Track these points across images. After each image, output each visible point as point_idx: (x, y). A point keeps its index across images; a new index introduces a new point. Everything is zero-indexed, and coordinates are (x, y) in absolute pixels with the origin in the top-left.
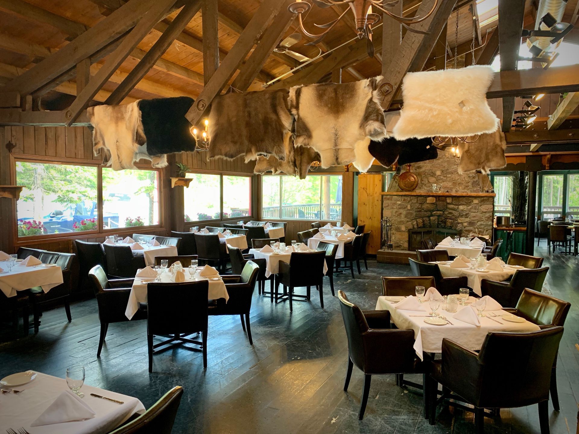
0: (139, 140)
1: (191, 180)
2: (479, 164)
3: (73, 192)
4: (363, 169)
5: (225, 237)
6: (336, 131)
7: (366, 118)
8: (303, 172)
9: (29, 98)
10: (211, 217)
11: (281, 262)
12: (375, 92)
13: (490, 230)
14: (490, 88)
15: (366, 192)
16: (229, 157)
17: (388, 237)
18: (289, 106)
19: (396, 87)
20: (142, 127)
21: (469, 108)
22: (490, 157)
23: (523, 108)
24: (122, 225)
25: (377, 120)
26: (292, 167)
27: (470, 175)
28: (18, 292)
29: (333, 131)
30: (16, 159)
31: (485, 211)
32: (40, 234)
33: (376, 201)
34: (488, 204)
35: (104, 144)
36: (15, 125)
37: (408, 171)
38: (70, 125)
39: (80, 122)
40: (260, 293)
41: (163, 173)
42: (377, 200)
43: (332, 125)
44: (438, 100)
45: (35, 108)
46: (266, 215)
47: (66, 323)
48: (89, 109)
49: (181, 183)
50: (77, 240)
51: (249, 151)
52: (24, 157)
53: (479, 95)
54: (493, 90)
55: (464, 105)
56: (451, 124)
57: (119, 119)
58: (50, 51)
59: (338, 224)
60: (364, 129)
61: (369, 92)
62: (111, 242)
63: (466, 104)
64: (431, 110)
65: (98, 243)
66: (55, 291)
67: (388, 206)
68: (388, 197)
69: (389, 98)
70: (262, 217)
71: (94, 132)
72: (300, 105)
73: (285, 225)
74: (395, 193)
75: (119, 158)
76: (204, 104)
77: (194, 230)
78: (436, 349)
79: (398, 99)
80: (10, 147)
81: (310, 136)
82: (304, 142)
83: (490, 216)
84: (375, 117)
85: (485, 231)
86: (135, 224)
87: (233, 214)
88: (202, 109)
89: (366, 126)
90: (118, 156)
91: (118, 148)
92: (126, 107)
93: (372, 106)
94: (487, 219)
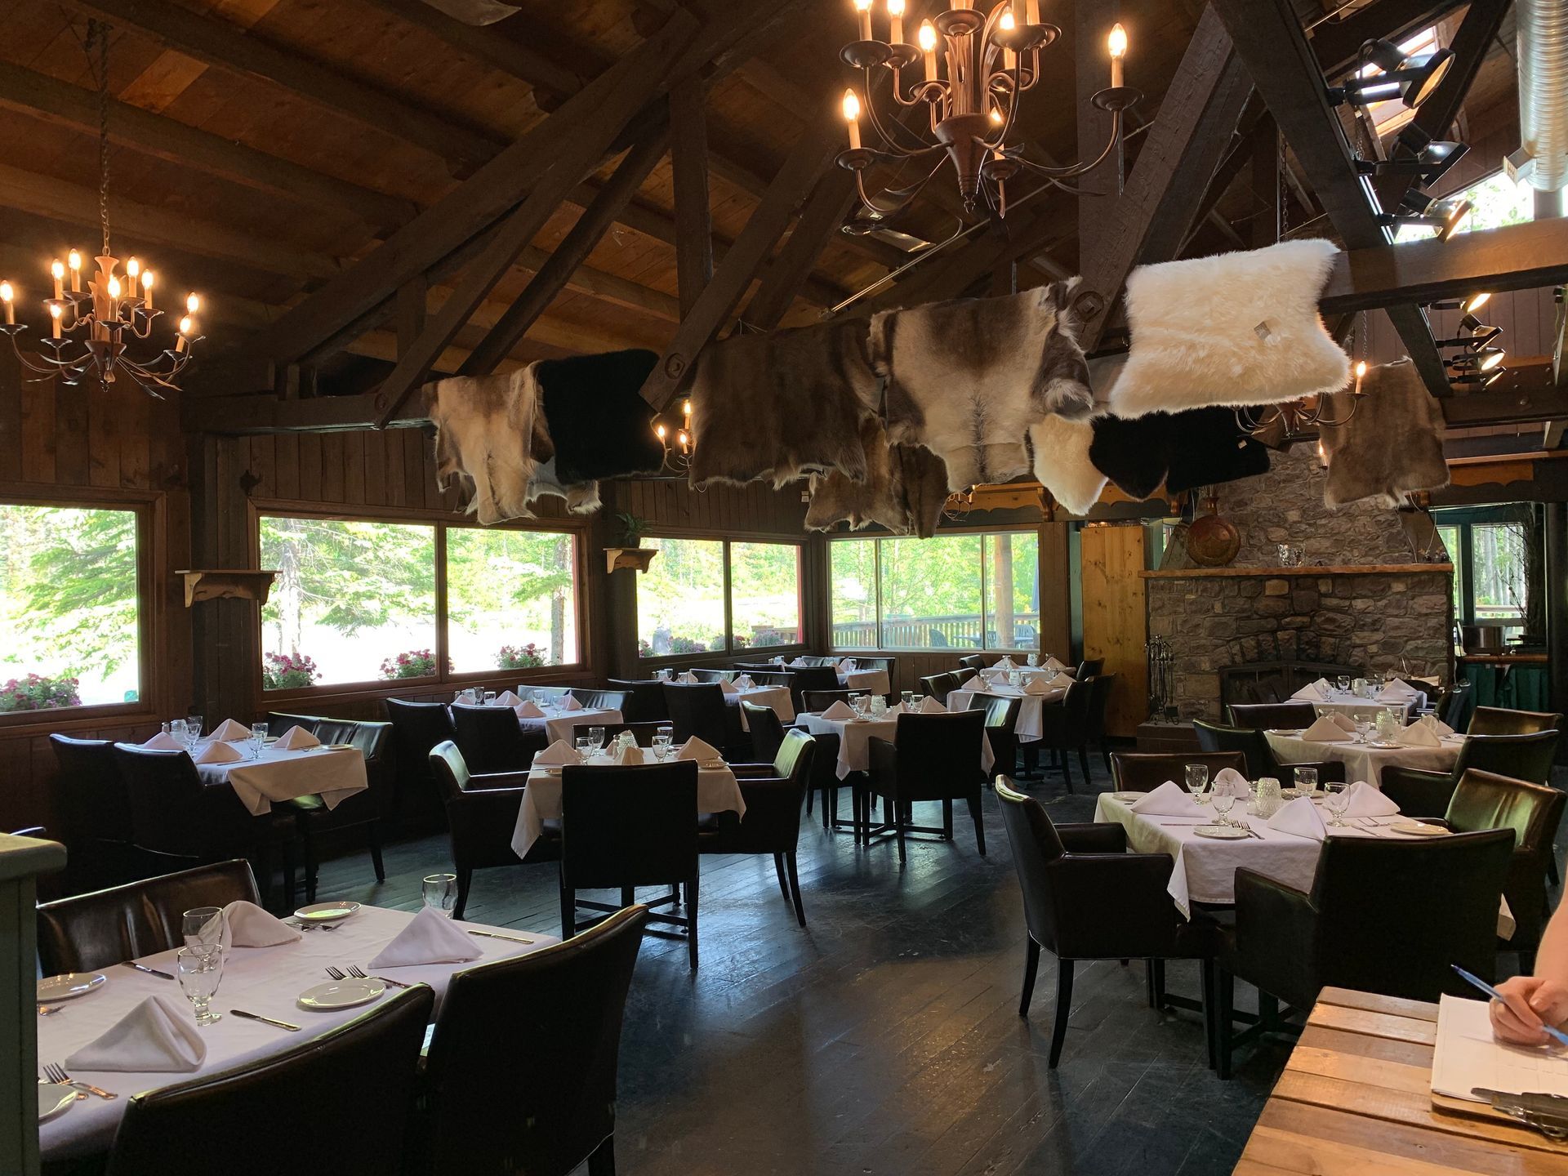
0: (537, 451)
1: (652, 553)
2: (1377, 481)
3: (371, 597)
4: (1079, 506)
5: (737, 691)
6: (978, 405)
7: (1046, 374)
8: (926, 520)
9: (294, 371)
10: (703, 646)
11: (873, 741)
12: (1063, 314)
13: (1442, 661)
14: (1325, 289)
15: (1104, 572)
16: (739, 480)
17: (1164, 689)
18: (871, 357)
19: (1110, 299)
20: (544, 421)
21: (1279, 338)
22: (1406, 462)
23: (1459, 333)
24: (490, 663)
25: (1069, 376)
26: (898, 508)
27: (1379, 518)
28: (273, 804)
29: (972, 407)
30: (259, 512)
31: (1425, 611)
32: (309, 684)
33: (1130, 594)
34: (1432, 594)
35: (460, 464)
36: (259, 434)
37: (1210, 512)
38: (383, 424)
39: (406, 417)
40: (826, 825)
41: (588, 540)
42: (1135, 594)
43: (968, 394)
44: (1208, 322)
45: (304, 391)
46: (841, 642)
47: (372, 884)
48: (427, 387)
49: (629, 562)
50: (389, 699)
51: (782, 464)
52: (276, 506)
53: (1301, 307)
54: (1334, 293)
55: (1268, 332)
57: (491, 405)
58: (338, 264)
59: (1032, 659)
60: (1042, 400)
61: (1050, 314)
62: (467, 700)
63: (1272, 330)
64: (1192, 346)
65: (439, 704)
66: (352, 804)
67: (1160, 608)
68: (1162, 582)
69: (1096, 325)
70: (833, 647)
71: (437, 438)
72: (895, 353)
73: (891, 664)
74: (1179, 573)
75: (493, 493)
76: (682, 365)
77: (663, 676)
79: (1118, 325)
80: (248, 482)
81: (919, 421)
82: (906, 435)
83: (1442, 626)
84: (1065, 370)
85: (1429, 664)
86: (521, 663)
87: (757, 641)
88: (676, 374)
89: (1046, 391)
90: (492, 488)
91: (491, 472)
92: (508, 380)
93: (1059, 346)
94: (1431, 632)
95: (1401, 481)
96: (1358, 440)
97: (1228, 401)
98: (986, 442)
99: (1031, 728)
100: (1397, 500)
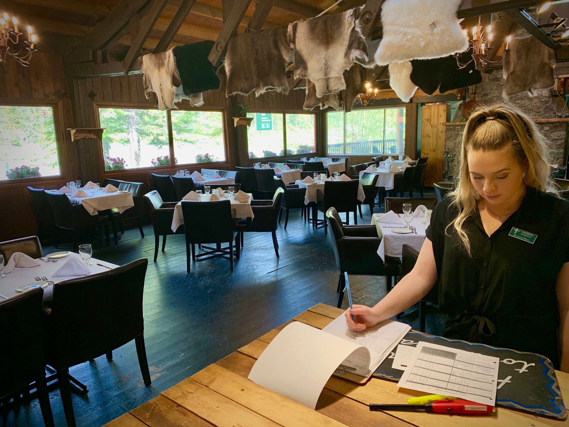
0: (175, 83)
1: (252, 119)
2: (525, 86)
3: (162, 135)
4: (405, 99)
5: (282, 171)
6: (326, 61)
7: (350, 47)
8: (348, 105)
9: (100, 52)
10: (275, 154)
12: (357, 21)
13: (561, 158)
14: (460, 6)
15: (430, 123)
16: (245, 93)
17: (448, 169)
18: (288, 42)
19: (375, 14)
20: (177, 70)
21: (439, 29)
22: (537, 78)
23: (549, 21)
24: (193, 160)
25: (358, 48)
26: (338, 100)
28: (98, 211)
29: (324, 62)
30: (98, 106)
31: (556, 138)
32: (123, 168)
33: (440, 132)
34: (560, 131)
35: (152, 88)
36: (94, 77)
37: (472, 99)
38: (127, 73)
39: (134, 70)
41: (227, 114)
42: (442, 132)
43: (323, 56)
44: (412, 23)
45: (105, 60)
46: (330, 151)
47: (140, 238)
48: (139, 58)
49: (243, 123)
50: (152, 174)
51: (258, 86)
52: (104, 104)
53: (449, 15)
54: (463, 8)
55: (435, 26)
56: (424, 46)
57: (160, 65)
58: (110, 10)
59: (400, 158)
60: (349, 58)
61: (352, 21)
62: (181, 175)
63: (437, 26)
64: (405, 34)
65: (167, 176)
66: (128, 212)
67: (450, 137)
68: (451, 127)
69: (370, 25)
70: (327, 154)
71: (144, 78)
72: (296, 39)
73: (347, 160)
74: (458, 124)
75: (163, 99)
76: (222, 46)
77: (257, 166)
78: (399, 254)
79: (379, 26)
80: (92, 96)
81: (306, 68)
82: (301, 73)
83: (562, 144)
84: (357, 45)
85: (555, 159)
86: (204, 160)
88: (220, 50)
89: (350, 55)
90: (162, 97)
91: (161, 90)
92: (165, 54)
93: (354, 35)
94: (558, 146)
95: (534, 86)
96: (518, 69)
97: (420, 57)
98: (329, 76)
99: (390, 185)
100: (532, 94)
